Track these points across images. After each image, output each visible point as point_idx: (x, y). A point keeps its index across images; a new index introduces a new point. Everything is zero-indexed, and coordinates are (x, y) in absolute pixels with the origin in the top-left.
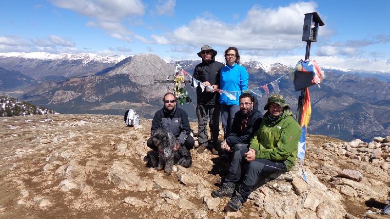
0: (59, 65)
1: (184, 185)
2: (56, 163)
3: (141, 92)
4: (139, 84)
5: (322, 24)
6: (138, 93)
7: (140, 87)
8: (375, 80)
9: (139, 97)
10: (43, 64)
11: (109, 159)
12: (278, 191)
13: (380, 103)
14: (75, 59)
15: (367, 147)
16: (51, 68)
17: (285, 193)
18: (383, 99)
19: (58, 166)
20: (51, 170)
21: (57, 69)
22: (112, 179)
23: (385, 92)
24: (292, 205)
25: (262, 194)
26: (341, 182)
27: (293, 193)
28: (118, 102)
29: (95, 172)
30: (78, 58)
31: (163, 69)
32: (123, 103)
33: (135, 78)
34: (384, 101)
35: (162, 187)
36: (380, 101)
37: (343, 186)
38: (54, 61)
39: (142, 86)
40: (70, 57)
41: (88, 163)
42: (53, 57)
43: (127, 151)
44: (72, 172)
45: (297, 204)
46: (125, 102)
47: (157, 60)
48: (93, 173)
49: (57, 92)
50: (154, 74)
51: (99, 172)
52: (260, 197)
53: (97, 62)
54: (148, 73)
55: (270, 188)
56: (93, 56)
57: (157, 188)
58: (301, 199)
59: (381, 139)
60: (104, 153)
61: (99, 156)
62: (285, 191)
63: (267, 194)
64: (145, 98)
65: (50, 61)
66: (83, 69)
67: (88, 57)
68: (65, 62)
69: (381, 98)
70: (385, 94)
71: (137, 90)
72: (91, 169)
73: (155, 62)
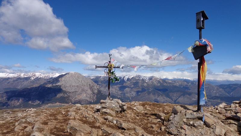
0: (14, 81)
1: (125, 130)
2: (24, 125)
3: (69, 96)
4: (68, 91)
5: (207, 18)
6: (67, 97)
7: (68, 93)
8: (209, 84)
9: (67, 100)
10: (3, 80)
11: (64, 121)
12: (194, 126)
13: (214, 98)
14: (26, 76)
15: (230, 107)
16: (9, 83)
17: (199, 127)
18: (215, 95)
19: (26, 127)
20: (21, 130)
21: (13, 83)
22: (70, 130)
23: (215, 92)
24: (207, 134)
25: (183, 130)
26: (229, 122)
27: (205, 126)
28: (53, 104)
29: (55, 128)
30: (28, 76)
31: (83, 82)
32: (56, 104)
33: (65, 87)
34: (216, 96)
35: (109, 132)
36: (213, 97)
37: (231, 125)
38: (11, 78)
39: (70, 93)
40: (22, 75)
41: (49, 123)
42: (11, 75)
43: (76, 115)
44: (38, 128)
45: (210, 133)
46: (58, 103)
47: (79, 76)
48: (54, 128)
49: (11, 98)
50: (77, 85)
51: (58, 128)
52: (182, 132)
53: (40, 78)
54: (74, 84)
55: (188, 125)
56: (38, 74)
57: (105, 133)
58: (212, 130)
59: (238, 102)
60: (59, 118)
61: (56, 119)
62: (200, 126)
63: (187, 130)
64: (71, 100)
65: (8, 78)
66: (31, 82)
67: (35, 75)
68: (19, 79)
69: (213, 95)
70: (215, 93)
71: (66, 95)
72: (52, 127)
73: (78, 77)
